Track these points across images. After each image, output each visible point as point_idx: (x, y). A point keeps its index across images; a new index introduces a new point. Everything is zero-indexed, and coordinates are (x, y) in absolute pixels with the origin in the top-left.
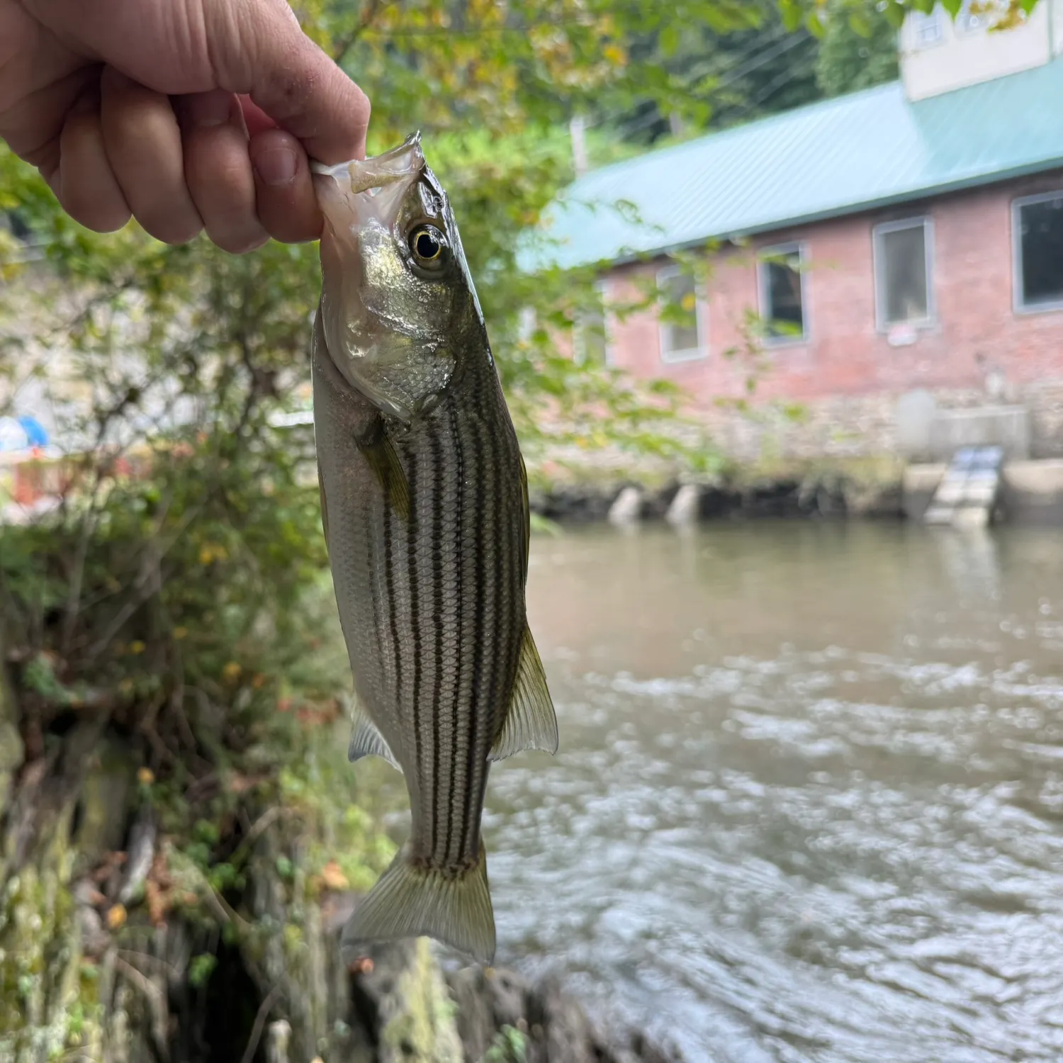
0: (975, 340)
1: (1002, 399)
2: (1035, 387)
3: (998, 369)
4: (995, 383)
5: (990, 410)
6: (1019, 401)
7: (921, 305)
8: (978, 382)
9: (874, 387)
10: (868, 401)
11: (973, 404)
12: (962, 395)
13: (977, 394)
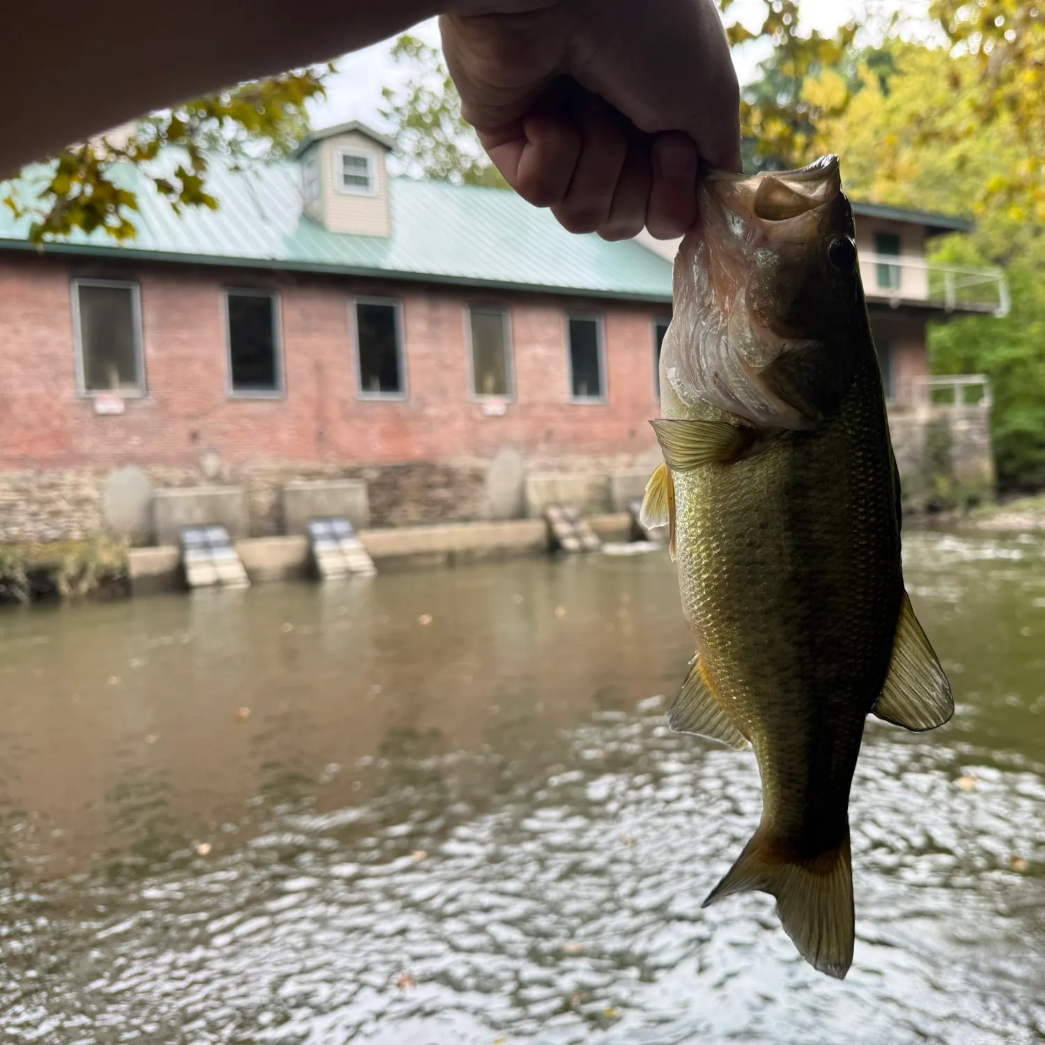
0: (190, 417)
1: (217, 479)
2: (247, 469)
3: (214, 450)
4: (211, 463)
5: (206, 489)
6: (234, 482)
7: (128, 374)
8: (192, 461)
9: (76, 459)
10: (69, 477)
11: (188, 483)
12: (178, 474)
13: (193, 473)
